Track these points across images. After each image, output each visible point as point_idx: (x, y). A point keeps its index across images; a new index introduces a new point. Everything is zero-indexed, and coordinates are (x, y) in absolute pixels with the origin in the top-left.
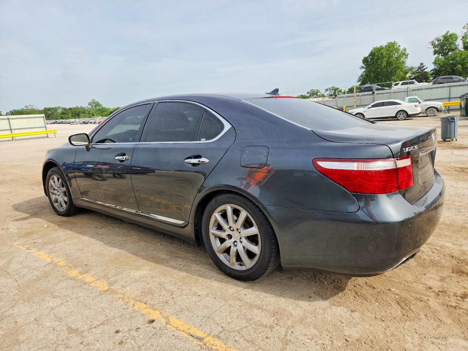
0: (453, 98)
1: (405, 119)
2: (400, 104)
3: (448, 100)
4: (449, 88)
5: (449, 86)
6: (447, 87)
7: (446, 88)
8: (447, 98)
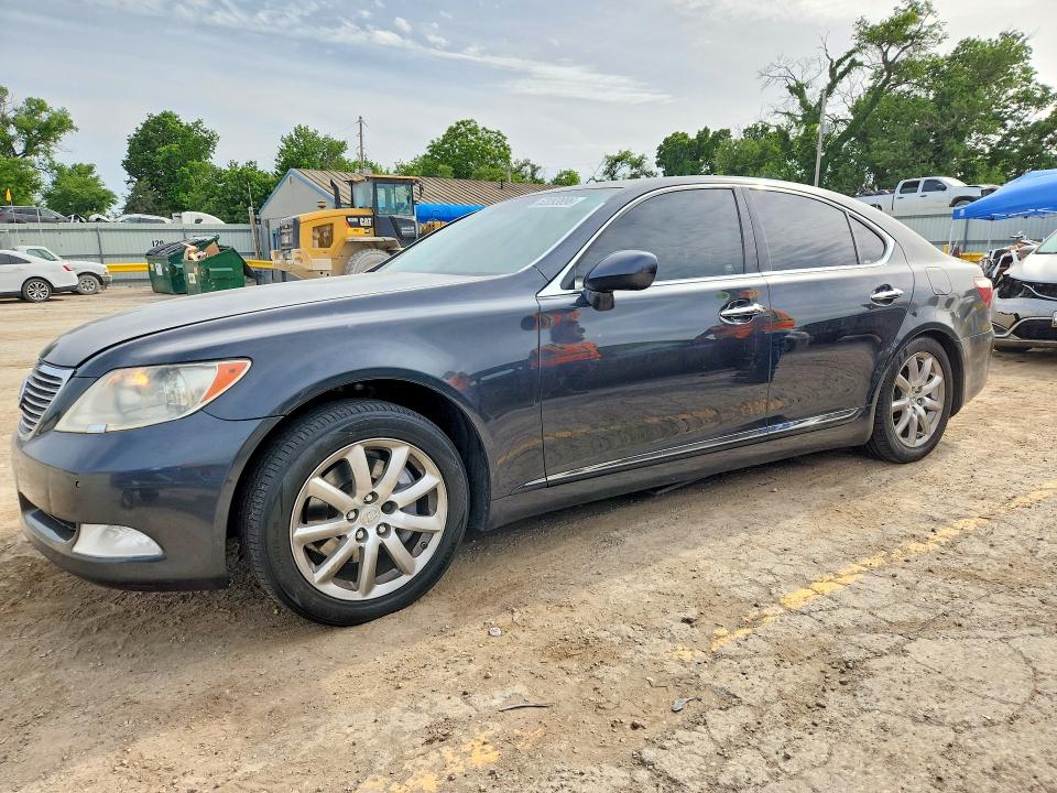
0: (109, 256)
1: (48, 300)
2: (29, 262)
3: (98, 259)
4: (95, 233)
5: (96, 230)
6: (92, 230)
7: (90, 233)
8: (95, 256)
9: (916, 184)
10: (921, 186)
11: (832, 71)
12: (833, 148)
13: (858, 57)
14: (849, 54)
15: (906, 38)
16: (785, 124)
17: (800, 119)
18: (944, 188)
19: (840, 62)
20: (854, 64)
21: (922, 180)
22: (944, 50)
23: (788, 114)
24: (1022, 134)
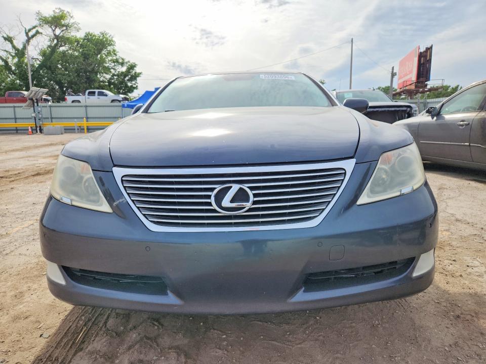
9: (94, 93)
10: (96, 94)
11: (27, 34)
12: (36, 72)
13: (40, 30)
14: (34, 27)
15: (63, 26)
16: (5, 56)
17: (14, 54)
18: (106, 95)
19: (30, 30)
20: (38, 32)
21: (97, 91)
22: (80, 35)
23: (5, 51)
24: (118, 75)
